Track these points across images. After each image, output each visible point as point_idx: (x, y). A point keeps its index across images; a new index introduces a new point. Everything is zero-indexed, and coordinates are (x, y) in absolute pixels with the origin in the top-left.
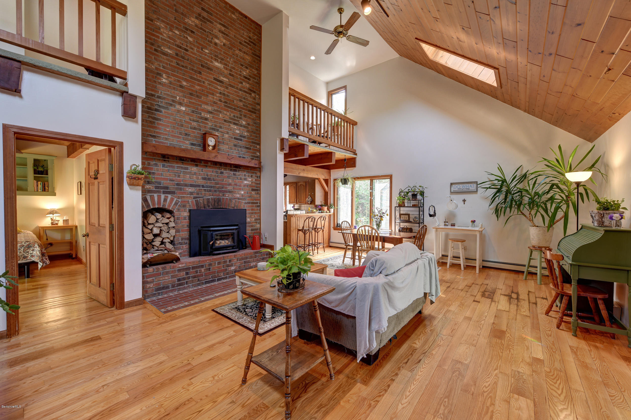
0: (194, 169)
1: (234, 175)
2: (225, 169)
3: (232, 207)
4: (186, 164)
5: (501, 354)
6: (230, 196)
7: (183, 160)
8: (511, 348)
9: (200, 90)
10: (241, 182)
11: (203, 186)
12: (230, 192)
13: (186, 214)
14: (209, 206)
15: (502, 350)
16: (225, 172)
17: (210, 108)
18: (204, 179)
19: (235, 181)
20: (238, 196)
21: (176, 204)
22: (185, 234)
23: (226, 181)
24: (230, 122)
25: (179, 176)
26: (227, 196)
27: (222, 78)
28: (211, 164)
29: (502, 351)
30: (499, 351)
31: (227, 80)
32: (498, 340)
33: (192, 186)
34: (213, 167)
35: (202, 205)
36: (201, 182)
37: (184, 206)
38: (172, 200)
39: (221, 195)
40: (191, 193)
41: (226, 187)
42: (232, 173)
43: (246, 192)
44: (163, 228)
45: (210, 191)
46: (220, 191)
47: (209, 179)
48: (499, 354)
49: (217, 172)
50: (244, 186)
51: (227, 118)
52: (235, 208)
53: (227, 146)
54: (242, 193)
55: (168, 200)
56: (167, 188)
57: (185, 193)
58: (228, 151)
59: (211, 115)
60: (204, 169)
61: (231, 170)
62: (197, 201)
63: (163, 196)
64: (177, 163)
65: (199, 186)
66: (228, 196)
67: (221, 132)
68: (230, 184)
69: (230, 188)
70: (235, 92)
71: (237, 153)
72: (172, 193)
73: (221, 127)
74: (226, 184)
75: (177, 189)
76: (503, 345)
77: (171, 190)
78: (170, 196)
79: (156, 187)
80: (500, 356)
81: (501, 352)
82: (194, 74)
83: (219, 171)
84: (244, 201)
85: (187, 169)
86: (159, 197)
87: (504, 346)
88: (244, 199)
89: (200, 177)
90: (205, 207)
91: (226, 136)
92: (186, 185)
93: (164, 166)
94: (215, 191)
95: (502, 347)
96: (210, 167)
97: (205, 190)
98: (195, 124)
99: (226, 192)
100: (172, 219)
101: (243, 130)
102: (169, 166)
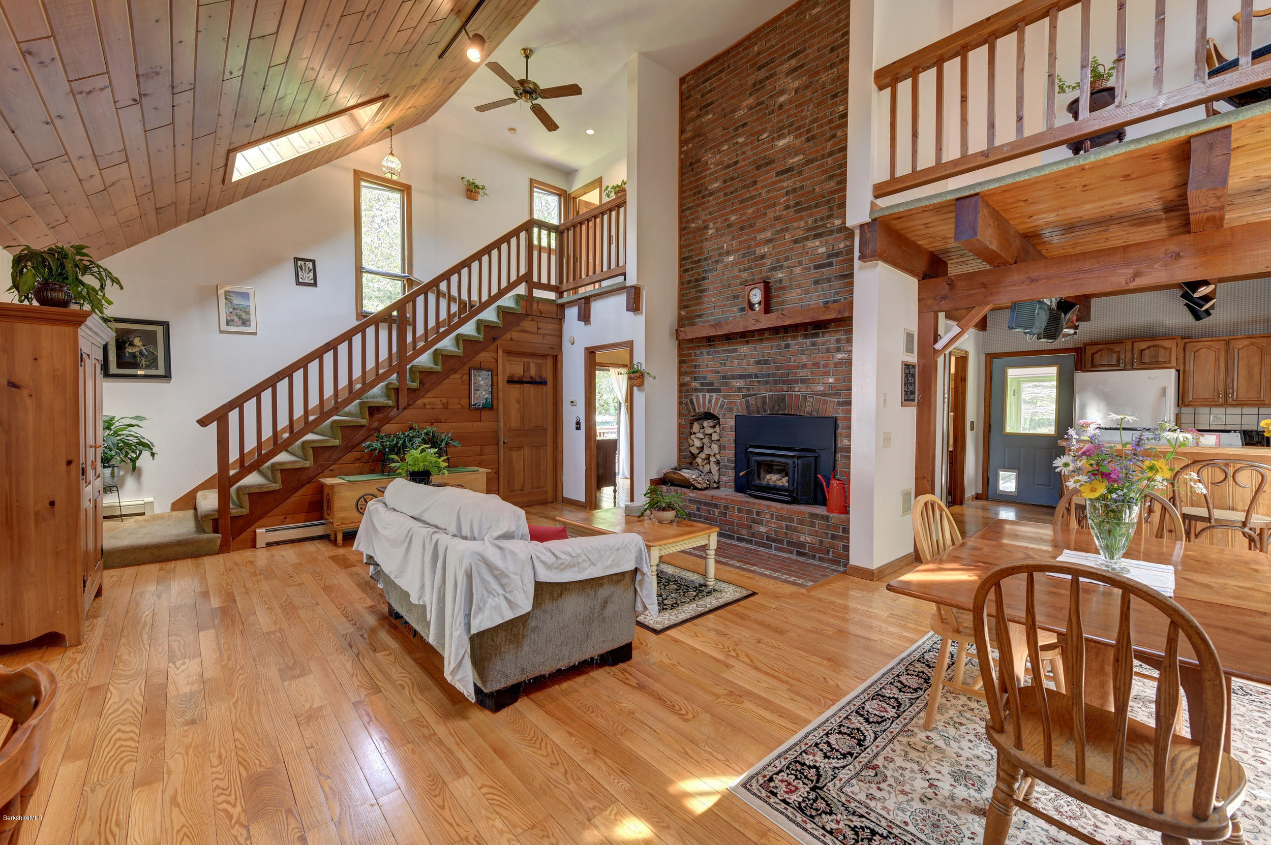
0: (744, 349)
1: (814, 344)
2: (794, 337)
3: (808, 413)
4: (733, 344)
5: (237, 735)
6: (804, 390)
7: (730, 339)
8: (219, 768)
9: (754, 213)
10: (828, 357)
11: (756, 376)
12: (804, 381)
13: (732, 423)
14: (765, 411)
15: (239, 746)
16: (793, 342)
17: (768, 234)
18: (758, 363)
19: (815, 358)
20: (822, 388)
21: (722, 406)
22: (730, 453)
23: (795, 360)
24: (807, 239)
25: (725, 365)
26: (797, 389)
27: (791, 161)
28: (770, 334)
29: (237, 743)
30: (243, 740)
31: (801, 157)
32: (259, 769)
33: (741, 377)
34: (772, 339)
35: (753, 408)
36: (753, 369)
37: (731, 410)
38: (717, 400)
39: (785, 388)
40: (740, 389)
41: (796, 373)
42: (808, 341)
43: (839, 379)
44: (704, 441)
45: (767, 383)
46: (784, 382)
47: (766, 362)
48: (240, 731)
49: (779, 347)
50: (836, 365)
51: (800, 234)
52: (815, 414)
53: (799, 291)
54: (831, 380)
55: (713, 401)
56: (712, 384)
57: (732, 389)
58: (801, 299)
59: (771, 245)
60: (758, 346)
61: (806, 336)
62: (747, 402)
63: (708, 395)
64: (723, 345)
65: (750, 376)
66: (799, 390)
67: (788, 267)
68: (804, 366)
69: (802, 373)
70: (818, 167)
71: (819, 296)
72: (718, 390)
73: (787, 259)
74: (797, 367)
75: (722, 384)
76: (239, 762)
77: (716, 386)
78: (714, 395)
79: (702, 384)
80: (238, 729)
81: (238, 740)
82: (746, 193)
83: (783, 343)
84: (836, 400)
85: (735, 351)
86: (704, 397)
87: (235, 761)
88: (834, 394)
89: (752, 361)
90: (758, 413)
91: (798, 270)
92: (733, 377)
93: (708, 353)
94: (775, 382)
95: (241, 753)
96: (767, 339)
97: (759, 382)
98: (745, 275)
99: (796, 382)
100: (717, 429)
101: (836, 238)
102: (715, 352)
